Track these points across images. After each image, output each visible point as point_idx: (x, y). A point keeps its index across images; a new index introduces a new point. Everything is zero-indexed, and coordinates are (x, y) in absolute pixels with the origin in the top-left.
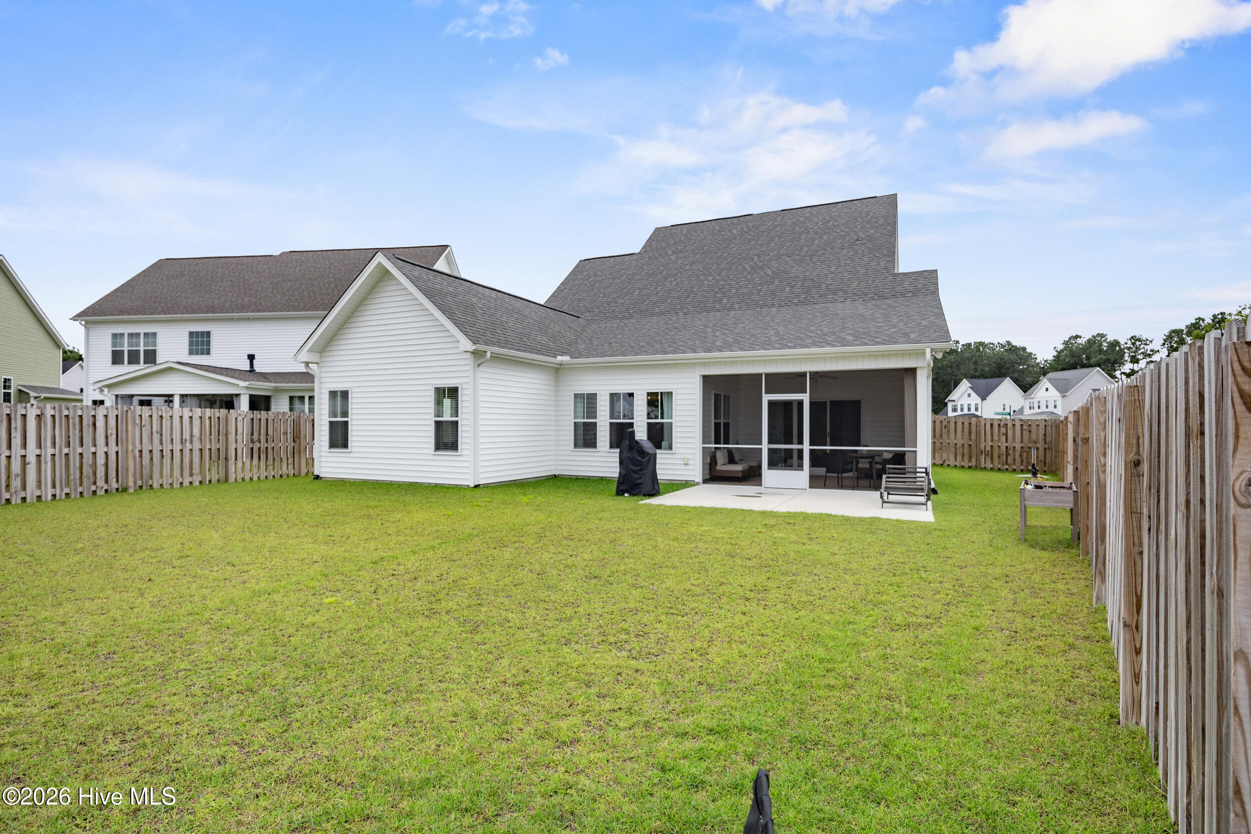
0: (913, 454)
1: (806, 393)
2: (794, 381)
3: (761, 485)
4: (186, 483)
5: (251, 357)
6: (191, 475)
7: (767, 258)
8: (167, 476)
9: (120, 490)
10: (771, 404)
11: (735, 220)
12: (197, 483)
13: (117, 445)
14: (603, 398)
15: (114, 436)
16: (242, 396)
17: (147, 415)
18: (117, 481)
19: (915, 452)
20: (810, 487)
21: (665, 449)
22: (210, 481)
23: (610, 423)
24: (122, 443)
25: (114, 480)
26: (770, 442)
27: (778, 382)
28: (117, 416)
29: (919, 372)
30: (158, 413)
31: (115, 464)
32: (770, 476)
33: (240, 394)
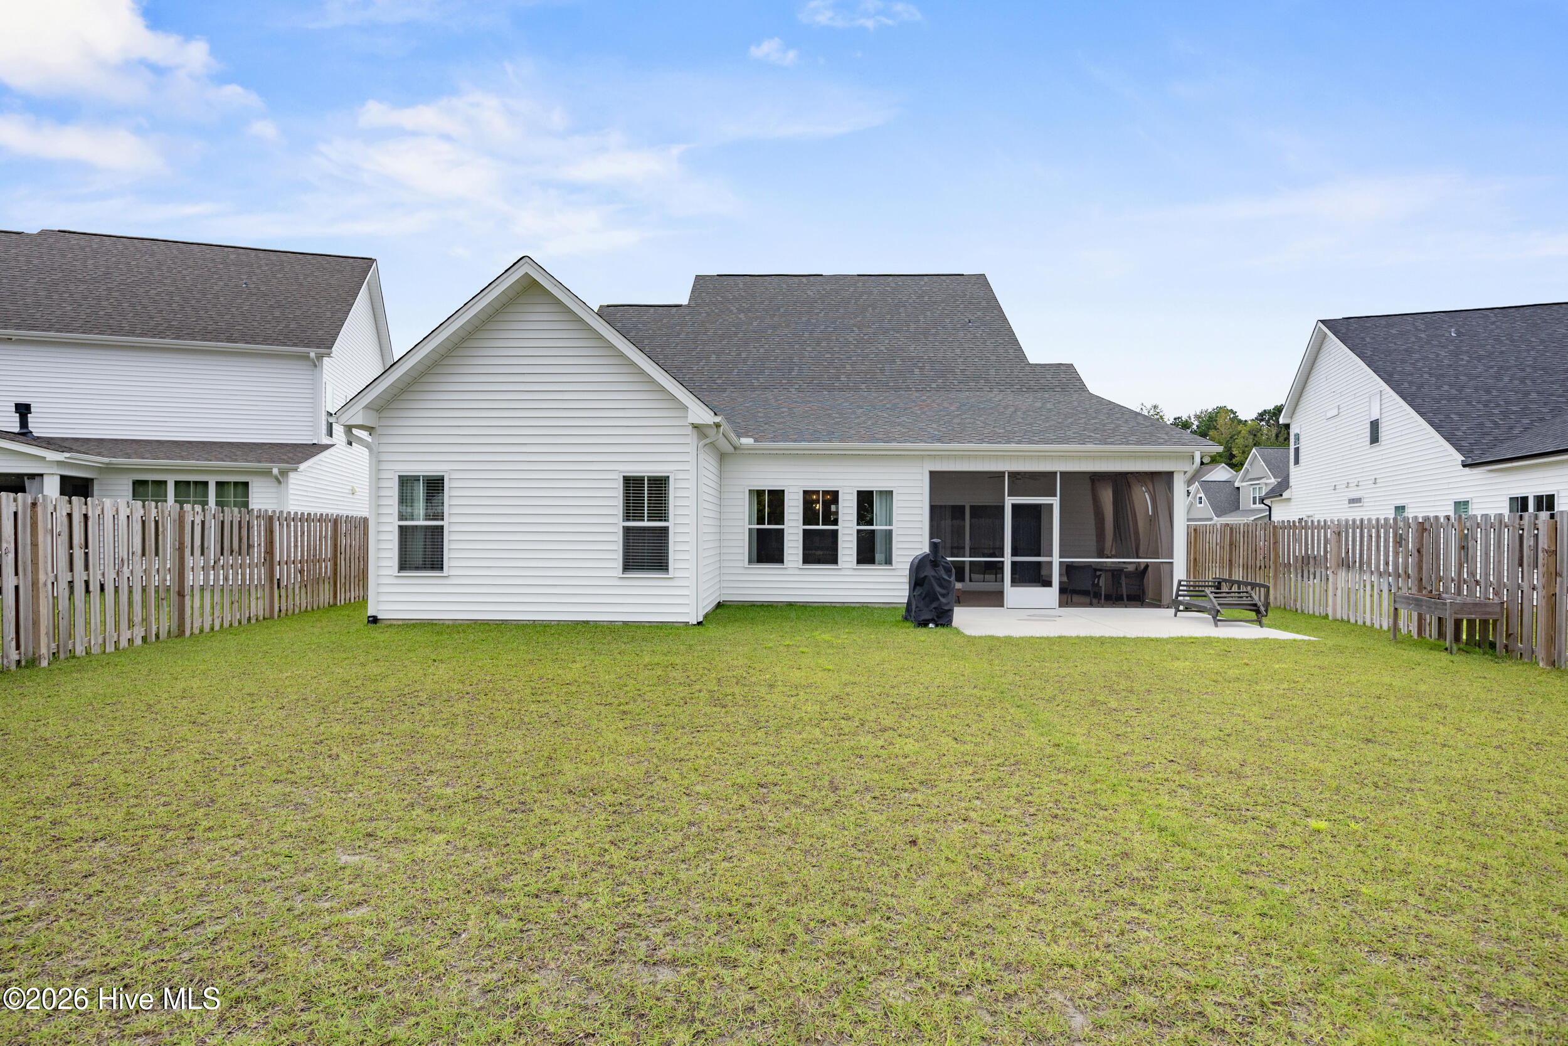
0: (1167, 565)
1: (1055, 496)
2: (1041, 482)
3: (1003, 606)
4: (124, 643)
5: (23, 410)
6: (131, 624)
7: (871, 331)
8: (95, 630)
9: (23, 663)
10: (1014, 506)
11: (804, 280)
12: (138, 641)
13: (17, 574)
14: (792, 496)
15: (12, 555)
16: (45, 477)
17: (65, 514)
18: (18, 647)
19: (1172, 563)
20: (1060, 606)
21: (880, 564)
22: (157, 636)
23: (804, 530)
24: (25, 570)
25: (14, 643)
26: (1014, 554)
27: (1022, 481)
28: (16, 514)
29: (1176, 476)
30: (80, 508)
31: (13, 613)
32: (1014, 594)
33: (41, 475)
